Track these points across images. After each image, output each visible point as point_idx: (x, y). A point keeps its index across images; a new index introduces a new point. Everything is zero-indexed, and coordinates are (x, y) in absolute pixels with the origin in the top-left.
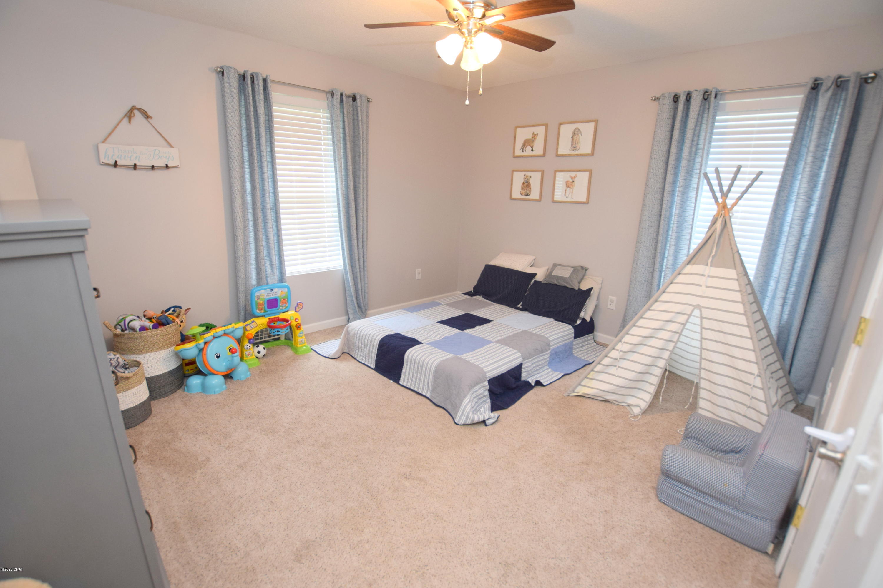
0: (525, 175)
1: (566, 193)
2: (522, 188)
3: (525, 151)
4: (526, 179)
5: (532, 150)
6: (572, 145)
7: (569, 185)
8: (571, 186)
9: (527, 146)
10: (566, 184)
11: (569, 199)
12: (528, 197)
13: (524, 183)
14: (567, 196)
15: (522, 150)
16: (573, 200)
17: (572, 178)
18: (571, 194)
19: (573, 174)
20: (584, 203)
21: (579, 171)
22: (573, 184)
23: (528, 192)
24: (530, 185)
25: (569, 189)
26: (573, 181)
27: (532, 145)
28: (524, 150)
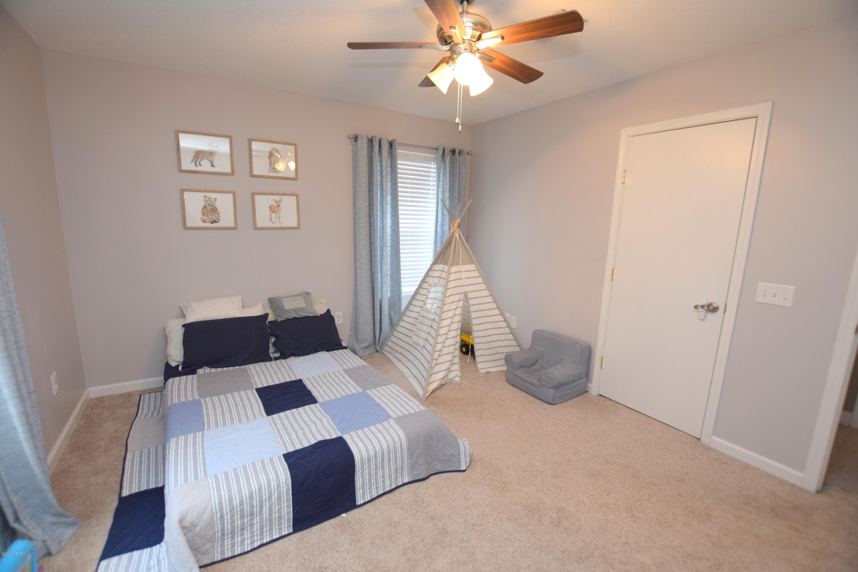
0: (205, 197)
1: (271, 218)
2: (203, 214)
3: (200, 165)
4: (209, 202)
5: (212, 166)
6: (270, 166)
7: (274, 209)
8: (277, 211)
9: (202, 159)
10: (270, 209)
11: (277, 225)
12: (215, 225)
13: (205, 207)
14: (274, 222)
15: (193, 163)
16: (282, 225)
17: (277, 202)
18: (278, 219)
19: (277, 198)
20: (295, 228)
21: (285, 194)
22: (279, 208)
23: (215, 218)
24: (217, 209)
25: (274, 214)
26: (279, 206)
27: (211, 159)
28: (198, 164)
